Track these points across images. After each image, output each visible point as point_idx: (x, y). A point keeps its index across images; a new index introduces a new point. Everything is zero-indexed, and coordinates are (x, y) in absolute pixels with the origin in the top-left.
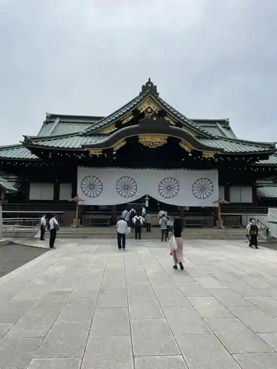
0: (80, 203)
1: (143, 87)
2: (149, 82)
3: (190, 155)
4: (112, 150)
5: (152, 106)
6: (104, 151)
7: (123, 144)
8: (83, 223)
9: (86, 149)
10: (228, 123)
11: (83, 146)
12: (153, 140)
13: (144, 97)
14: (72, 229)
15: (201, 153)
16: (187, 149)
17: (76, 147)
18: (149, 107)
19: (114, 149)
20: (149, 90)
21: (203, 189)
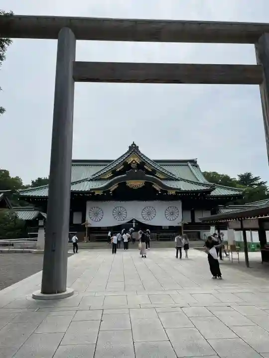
0: (89, 226)
1: (130, 147)
2: (134, 144)
3: (160, 192)
4: (109, 191)
5: (136, 159)
6: (104, 192)
7: (116, 187)
8: (90, 240)
9: (93, 191)
10: (196, 162)
11: (91, 190)
12: (136, 184)
13: (131, 154)
14: (84, 244)
15: (167, 192)
16: (158, 189)
17: (87, 190)
18: (134, 160)
19: (111, 190)
20: (134, 149)
21: (172, 214)
